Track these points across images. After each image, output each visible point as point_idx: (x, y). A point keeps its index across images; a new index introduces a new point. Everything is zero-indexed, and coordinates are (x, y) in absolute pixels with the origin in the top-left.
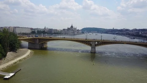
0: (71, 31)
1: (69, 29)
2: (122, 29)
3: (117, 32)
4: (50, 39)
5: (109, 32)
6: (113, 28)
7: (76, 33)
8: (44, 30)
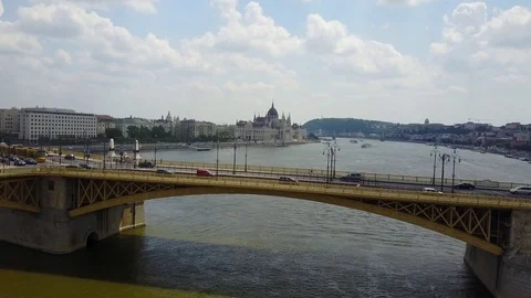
0: (269, 128)
1: (259, 122)
2: (463, 125)
3: (445, 136)
4: (154, 184)
5: (413, 137)
6: (427, 121)
7: (288, 138)
8: (158, 125)
